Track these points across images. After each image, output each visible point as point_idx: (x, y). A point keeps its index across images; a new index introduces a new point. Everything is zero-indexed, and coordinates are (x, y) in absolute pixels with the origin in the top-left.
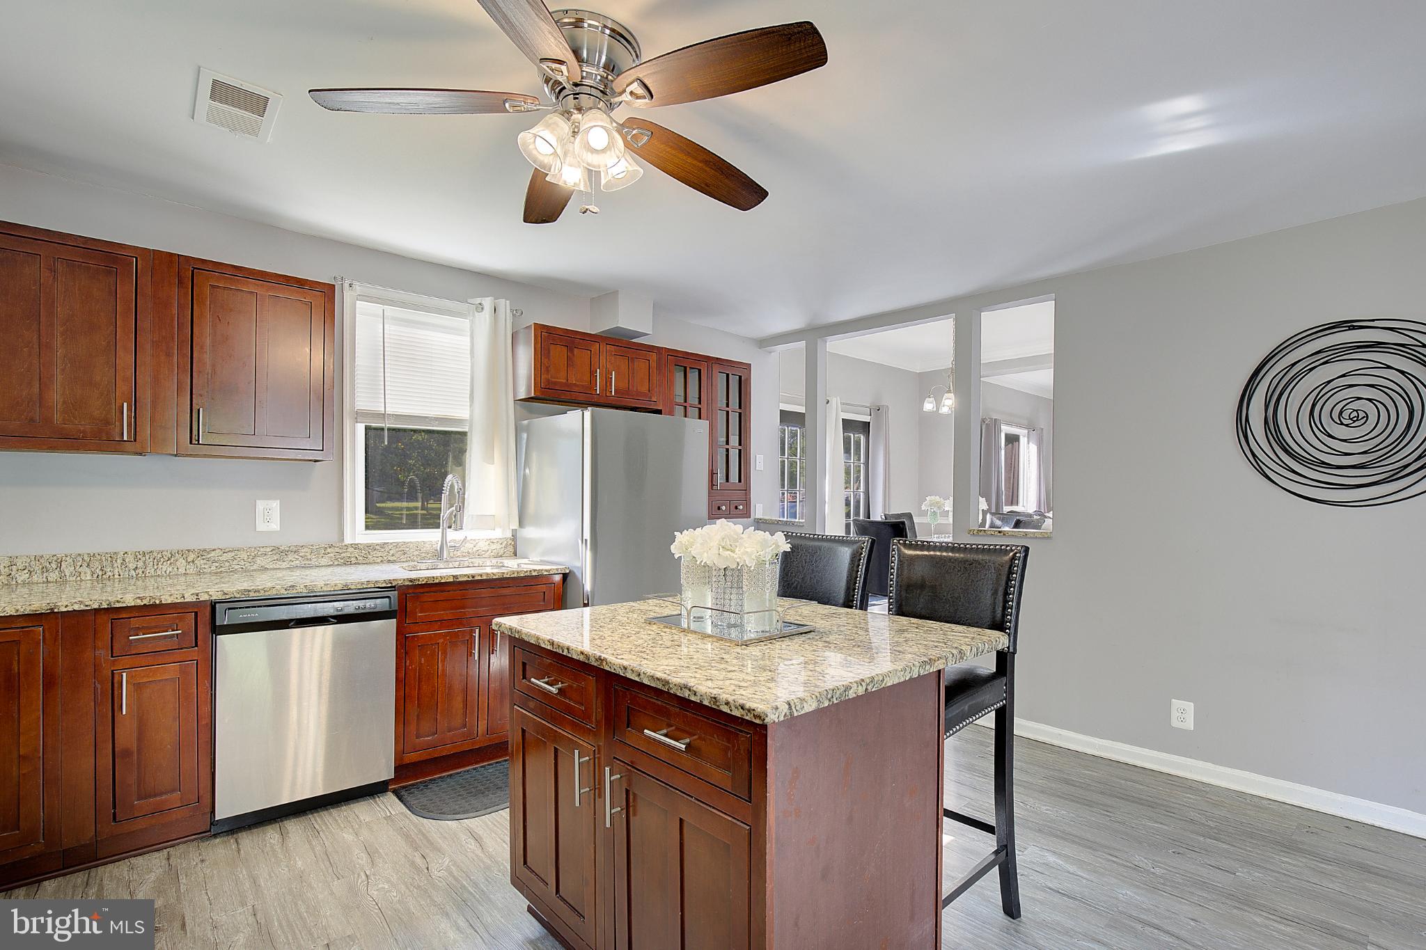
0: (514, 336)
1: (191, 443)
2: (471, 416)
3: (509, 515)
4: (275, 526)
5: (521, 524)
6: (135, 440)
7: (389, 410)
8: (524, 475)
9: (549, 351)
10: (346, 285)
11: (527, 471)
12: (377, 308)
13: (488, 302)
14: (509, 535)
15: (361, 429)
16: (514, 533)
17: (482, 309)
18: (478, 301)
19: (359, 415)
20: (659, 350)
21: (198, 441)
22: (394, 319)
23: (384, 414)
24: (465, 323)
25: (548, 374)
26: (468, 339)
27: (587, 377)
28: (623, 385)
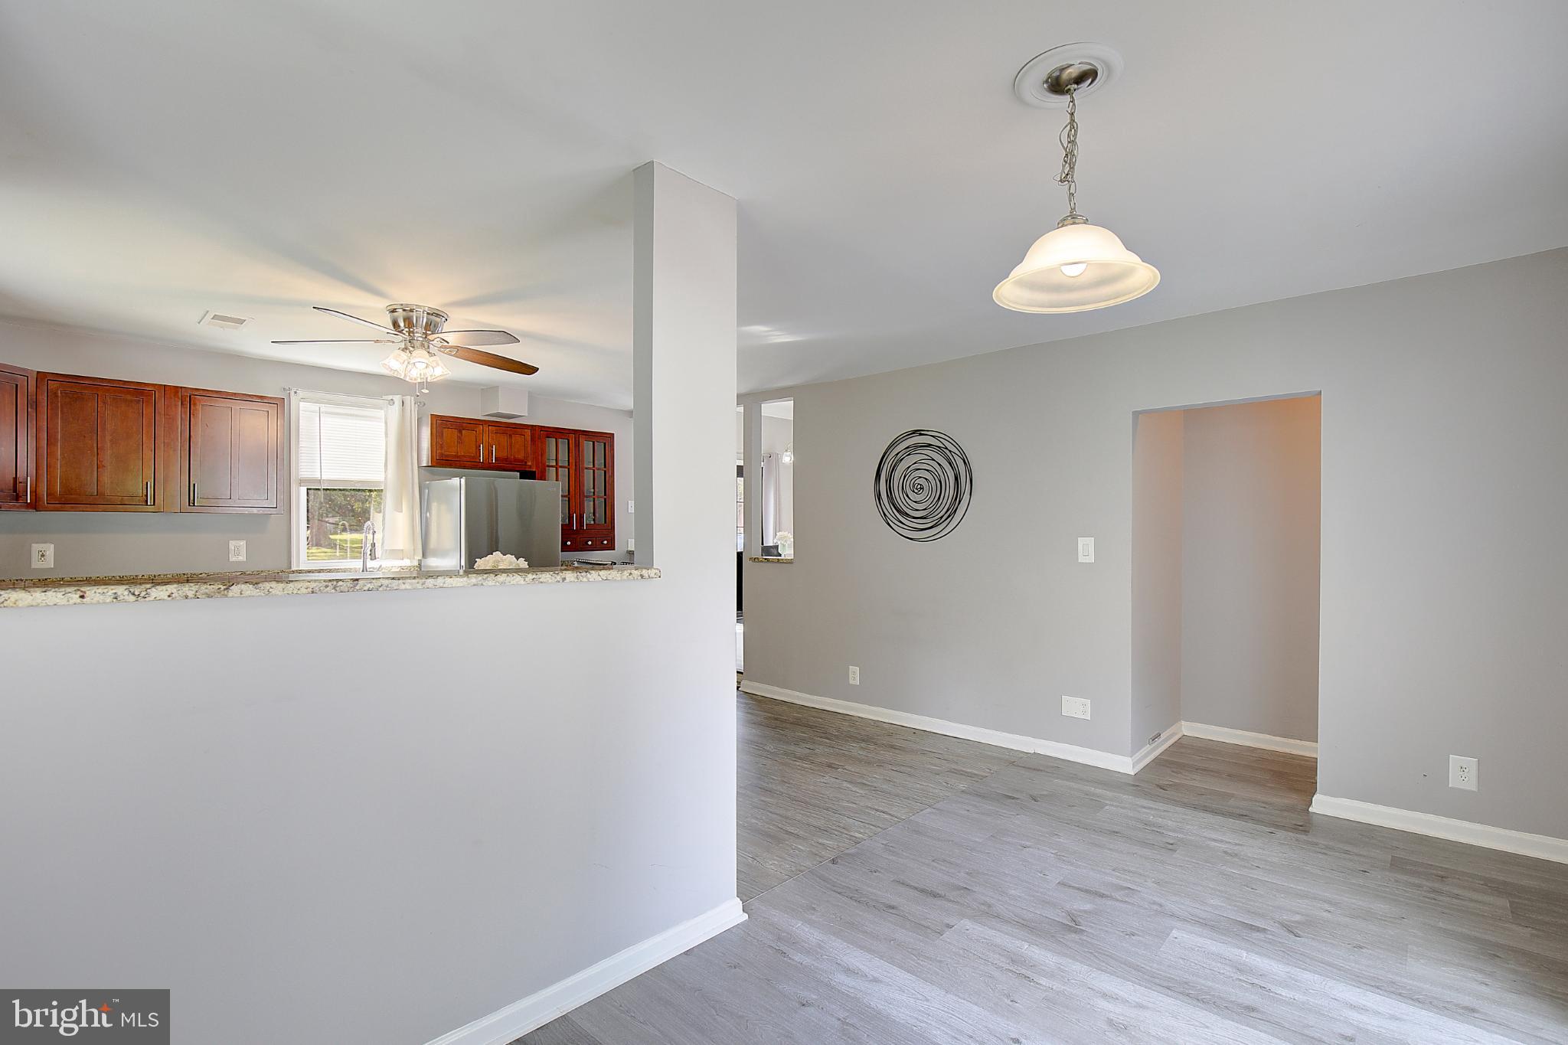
0: (419, 420)
1: (189, 505)
2: (385, 478)
3: (414, 550)
4: (242, 558)
5: (424, 555)
6: (154, 505)
7: (324, 477)
8: (426, 517)
9: (442, 434)
10: (292, 393)
11: (428, 514)
12: (315, 407)
13: (397, 399)
14: (416, 564)
15: (303, 490)
16: (420, 561)
17: (394, 403)
18: (390, 397)
19: (301, 482)
20: (533, 427)
21: (194, 503)
22: (326, 413)
23: (320, 480)
24: (381, 413)
25: (441, 450)
26: (383, 425)
27: (474, 450)
28: (503, 454)
